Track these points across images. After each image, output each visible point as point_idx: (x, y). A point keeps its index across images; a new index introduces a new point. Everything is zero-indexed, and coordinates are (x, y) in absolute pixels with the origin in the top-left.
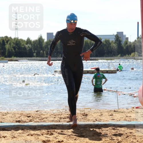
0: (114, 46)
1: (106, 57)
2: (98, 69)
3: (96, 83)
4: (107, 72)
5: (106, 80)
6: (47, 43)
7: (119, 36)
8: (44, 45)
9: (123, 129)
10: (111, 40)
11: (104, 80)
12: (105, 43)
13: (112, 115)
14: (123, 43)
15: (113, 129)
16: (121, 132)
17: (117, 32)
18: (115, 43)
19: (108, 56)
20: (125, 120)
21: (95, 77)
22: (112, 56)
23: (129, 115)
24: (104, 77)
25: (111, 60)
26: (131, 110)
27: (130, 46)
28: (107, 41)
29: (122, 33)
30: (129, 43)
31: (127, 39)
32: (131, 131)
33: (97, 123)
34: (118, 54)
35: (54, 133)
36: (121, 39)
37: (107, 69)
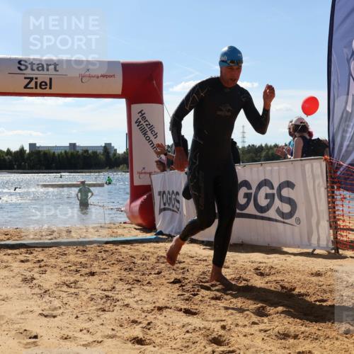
0: (102, 157)
1: (93, 169)
2: (83, 183)
3: (81, 197)
4: (94, 185)
5: (92, 194)
6: (29, 154)
7: (108, 147)
8: (26, 157)
9: (108, 245)
10: (98, 151)
11: (90, 194)
12: (92, 155)
13: (97, 231)
14: (111, 155)
15: (99, 246)
16: (107, 249)
17: (106, 144)
18: (103, 155)
19: (96, 169)
20: (111, 236)
21: (80, 191)
22: (100, 169)
23: (115, 230)
24: (90, 191)
25: (99, 172)
26: (117, 225)
27: (119, 158)
28: (95, 153)
29: (110, 144)
30: (117, 155)
31: (116, 150)
32: (117, 247)
33: (81, 240)
34: (106, 167)
35: (34, 252)
36: (109, 150)
37: (94, 183)
